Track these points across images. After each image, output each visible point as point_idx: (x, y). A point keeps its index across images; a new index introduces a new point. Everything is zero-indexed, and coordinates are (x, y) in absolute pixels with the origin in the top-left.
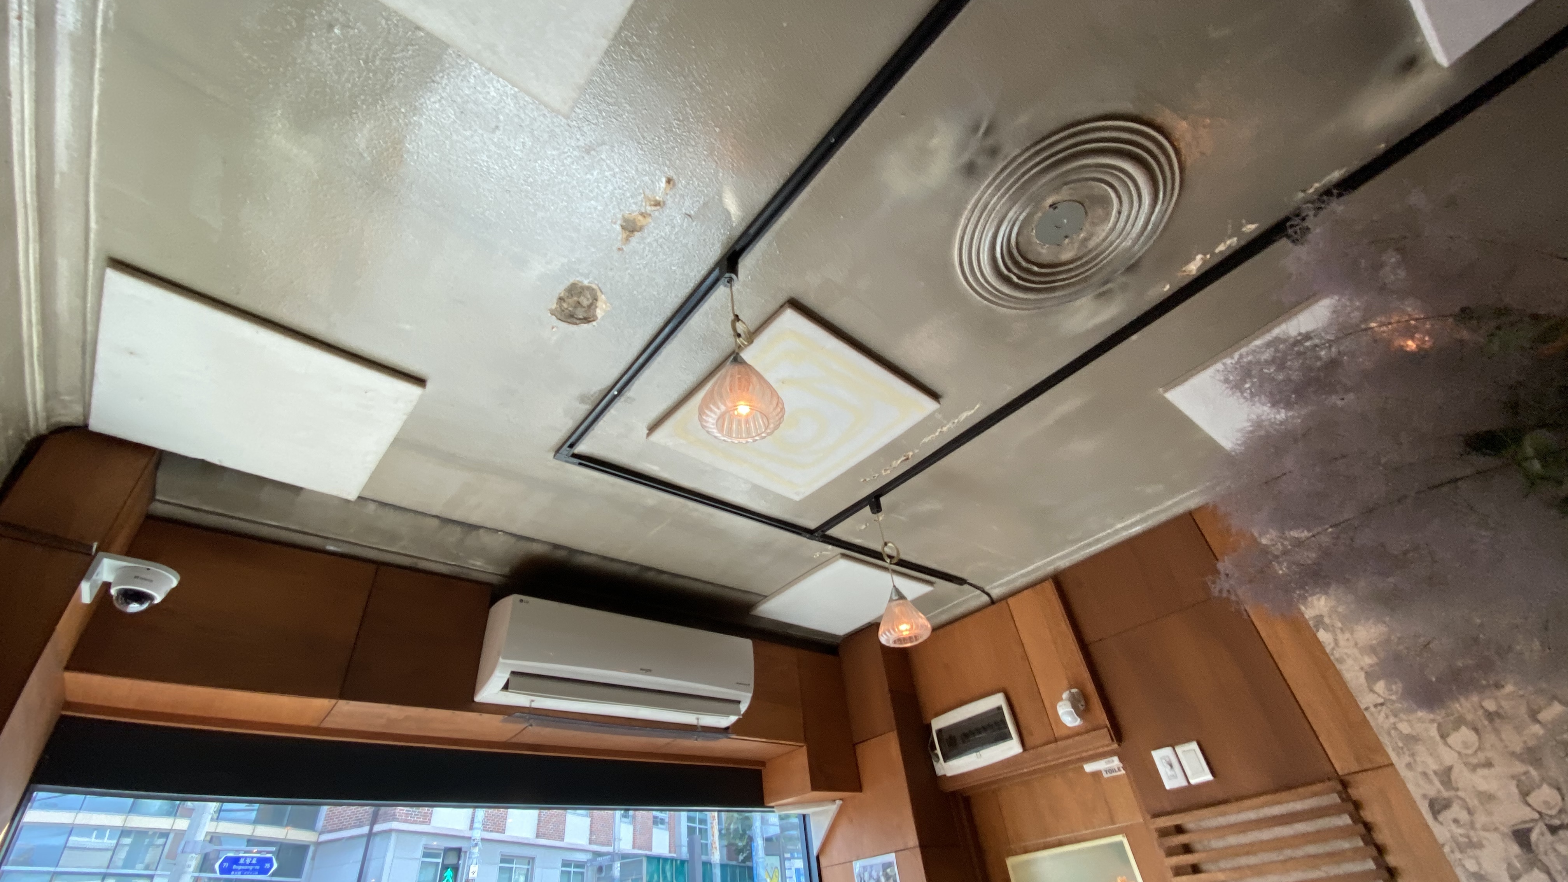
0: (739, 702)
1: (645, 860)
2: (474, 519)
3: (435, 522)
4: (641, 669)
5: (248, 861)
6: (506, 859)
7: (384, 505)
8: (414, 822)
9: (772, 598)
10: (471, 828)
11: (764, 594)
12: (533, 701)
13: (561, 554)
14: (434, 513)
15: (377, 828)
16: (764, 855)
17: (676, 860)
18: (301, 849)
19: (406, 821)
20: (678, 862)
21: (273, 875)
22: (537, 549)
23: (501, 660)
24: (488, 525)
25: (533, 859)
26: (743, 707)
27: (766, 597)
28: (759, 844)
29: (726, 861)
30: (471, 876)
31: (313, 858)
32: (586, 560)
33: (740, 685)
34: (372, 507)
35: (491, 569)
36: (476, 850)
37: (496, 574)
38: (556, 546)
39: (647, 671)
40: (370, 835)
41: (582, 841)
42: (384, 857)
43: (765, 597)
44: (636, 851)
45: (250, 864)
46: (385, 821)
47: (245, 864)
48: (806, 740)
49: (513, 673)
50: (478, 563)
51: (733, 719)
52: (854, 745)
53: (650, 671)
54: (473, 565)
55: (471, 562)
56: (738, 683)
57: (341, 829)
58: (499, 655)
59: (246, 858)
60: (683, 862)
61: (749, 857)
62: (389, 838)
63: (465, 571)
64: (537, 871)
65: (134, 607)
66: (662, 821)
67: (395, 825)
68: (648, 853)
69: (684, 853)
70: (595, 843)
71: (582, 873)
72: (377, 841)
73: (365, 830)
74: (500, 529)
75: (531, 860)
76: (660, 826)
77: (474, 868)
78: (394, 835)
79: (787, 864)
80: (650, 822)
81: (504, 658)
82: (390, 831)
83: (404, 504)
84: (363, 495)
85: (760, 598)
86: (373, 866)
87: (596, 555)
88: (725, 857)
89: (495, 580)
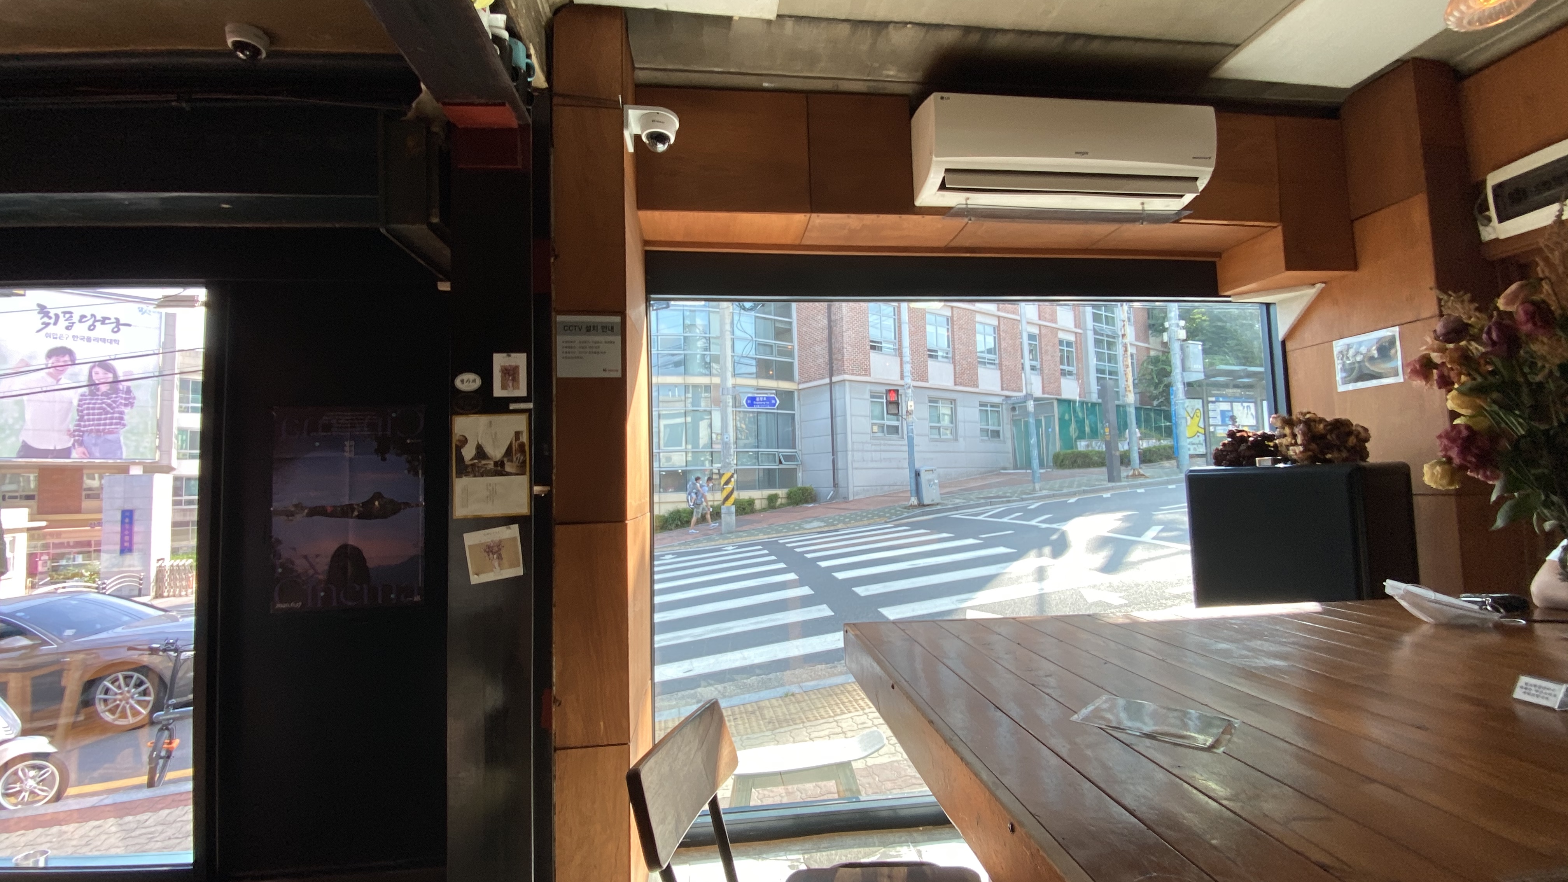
0: (1196, 179)
1: (1055, 403)
2: (881, 14)
3: (846, 29)
4: (1076, 153)
5: (761, 399)
6: (933, 400)
7: (799, 19)
8: (859, 375)
9: (1245, 47)
10: (902, 378)
11: (1232, 42)
12: (968, 199)
13: (974, 38)
14: (843, 17)
15: (834, 379)
16: (1184, 398)
17: (1087, 403)
18: (790, 393)
19: (853, 374)
20: (1089, 405)
21: (777, 409)
22: (948, 38)
23: (934, 159)
24: (896, 19)
25: (955, 400)
26: (1201, 185)
27: (1237, 46)
28: (1179, 389)
29: (1138, 406)
30: (909, 408)
31: (799, 399)
32: (1000, 42)
33: (1197, 159)
34: (789, 24)
35: (903, 76)
36: (910, 391)
37: (909, 82)
38: (968, 29)
39: (1082, 154)
40: (831, 384)
41: (996, 388)
42: (844, 398)
43: (1235, 47)
44: (1046, 396)
45: (763, 401)
46: (839, 374)
47: (760, 401)
48: (1281, 220)
49: (948, 171)
50: (891, 72)
51: (1189, 198)
52: (1352, 221)
53: (1087, 153)
54: (888, 76)
55: (885, 72)
56: (1194, 158)
57: (811, 381)
58: (931, 154)
59: (759, 397)
60: (1094, 405)
61: (1168, 401)
62: (845, 384)
63: (881, 85)
64: (960, 410)
65: (661, 148)
66: (1070, 373)
67: (847, 377)
68: (1059, 397)
69: (1094, 398)
70: (1007, 390)
71: (998, 412)
72: (837, 389)
73: (827, 381)
74: (908, 20)
75: (953, 401)
76: (1068, 377)
77: (911, 403)
78: (847, 383)
79: (1211, 406)
80: (1058, 374)
81: (936, 156)
82: (844, 380)
83: (815, 14)
84: (780, 13)
85: (1227, 50)
86: (838, 404)
87: (1013, 31)
88: (1138, 402)
89: (908, 89)
